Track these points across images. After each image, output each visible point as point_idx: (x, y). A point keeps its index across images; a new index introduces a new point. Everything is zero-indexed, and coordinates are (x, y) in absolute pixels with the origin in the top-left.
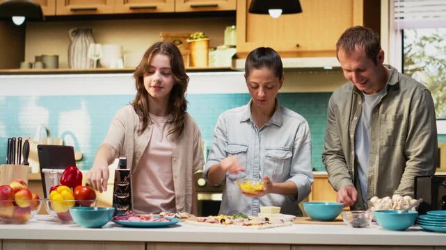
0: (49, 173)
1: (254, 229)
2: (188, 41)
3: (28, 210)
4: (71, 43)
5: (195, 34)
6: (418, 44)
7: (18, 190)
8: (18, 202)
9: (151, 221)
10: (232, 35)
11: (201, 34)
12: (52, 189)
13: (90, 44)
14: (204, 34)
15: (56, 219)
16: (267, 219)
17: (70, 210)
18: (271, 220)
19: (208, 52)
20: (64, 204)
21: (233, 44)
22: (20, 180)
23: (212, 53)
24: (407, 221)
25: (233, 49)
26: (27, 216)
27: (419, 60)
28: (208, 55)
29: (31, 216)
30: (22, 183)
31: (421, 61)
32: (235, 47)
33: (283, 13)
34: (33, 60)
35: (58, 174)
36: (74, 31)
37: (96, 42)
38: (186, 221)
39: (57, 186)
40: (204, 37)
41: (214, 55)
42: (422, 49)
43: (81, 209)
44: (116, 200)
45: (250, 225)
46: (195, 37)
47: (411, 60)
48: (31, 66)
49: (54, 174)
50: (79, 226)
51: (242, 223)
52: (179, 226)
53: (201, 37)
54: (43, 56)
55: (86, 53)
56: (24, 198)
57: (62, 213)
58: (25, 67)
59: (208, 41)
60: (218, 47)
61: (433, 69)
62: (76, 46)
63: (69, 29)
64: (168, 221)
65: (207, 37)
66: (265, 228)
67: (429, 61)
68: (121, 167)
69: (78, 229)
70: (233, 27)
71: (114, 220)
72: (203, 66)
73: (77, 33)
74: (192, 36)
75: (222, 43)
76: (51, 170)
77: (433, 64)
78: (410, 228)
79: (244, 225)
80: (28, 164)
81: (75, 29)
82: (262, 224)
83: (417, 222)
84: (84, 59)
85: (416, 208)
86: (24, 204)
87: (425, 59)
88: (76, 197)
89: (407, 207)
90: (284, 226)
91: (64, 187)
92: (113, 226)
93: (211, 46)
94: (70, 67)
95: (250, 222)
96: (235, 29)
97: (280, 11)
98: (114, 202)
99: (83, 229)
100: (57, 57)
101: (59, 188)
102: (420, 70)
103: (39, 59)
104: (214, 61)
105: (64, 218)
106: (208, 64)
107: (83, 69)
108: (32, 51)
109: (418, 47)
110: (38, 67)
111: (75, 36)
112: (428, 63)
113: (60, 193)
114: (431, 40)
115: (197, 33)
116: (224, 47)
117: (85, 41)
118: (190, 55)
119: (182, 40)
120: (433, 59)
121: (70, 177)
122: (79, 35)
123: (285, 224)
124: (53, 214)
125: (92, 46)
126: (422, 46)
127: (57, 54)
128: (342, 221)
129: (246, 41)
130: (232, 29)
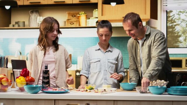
0: (16, 71)
1: (99, 94)
2: (78, 15)
3: (7, 86)
4: (30, 16)
5: (81, 13)
6: (178, 14)
7: (3, 78)
8: (3, 83)
9: (57, 91)
10: (96, 13)
11: (83, 12)
12: (17, 78)
13: (38, 16)
14: (84, 13)
15: (18, 90)
16: (105, 90)
17: (24, 86)
18: (106, 91)
19: (86, 20)
20: (22, 84)
21: (97, 17)
22: (4, 74)
23: (88, 20)
24: (162, 91)
25: (97, 19)
26: (7, 89)
27: (178, 21)
28: (86, 22)
29: (8, 89)
30: (5, 75)
31: (179, 21)
32: (97, 18)
33: (117, 4)
34: (14, 23)
35: (20, 71)
36: (31, 12)
37: (40, 16)
38: (72, 91)
39: (19, 77)
40: (85, 14)
41: (89, 21)
42: (179, 16)
43: (29, 86)
44: (43, 82)
45: (97, 92)
46: (81, 14)
47: (174, 21)
48: (13, 26)
49: (18, 72)
50: (28, 93)
51: (94, 92)
52: (69, 93)
53: (83, 14)
54: (18, 22)
55: (36, 20)
56: (5, 81)
57: (21, 88)
58: (11, 26)
59: (86, 15)
60: (91, 18)
61: (184, 24)
62: (32, 17)
63: (29, 11)
64: (64, 91)
65: (86, 14)
66: (104, 94)
67: (182, 21)
68: (45, 69)
69: (27, 94)
70: (97, 10)
71: (42, 90)
72: (84, 26)
73: (32, 12)
74: (80, 13)
75: (92, 16)
76: (17, 70)
77: (184, 22)
78: (163, 93)
79: (95, 92)
80: (7, 68)
81: (32, 10)
82: (103, 92)
83: (166, 91)
84: (35, 23)
85: (166, 85)
86: (5, 84)
87: (181, 20)
88: (26, 81)
89: (162, 85)
90: (112, 93)
91: (22, 77)
92: (42, 93)
93: (88, 18)
94: (29, 26)
95: (98, 91)
96: (98, 10)
97: (115, 3)
98: (43, 83)
99: (29, 94)
100: (24, 22)
101: (19, 78)
102: (178, 25)
103: (17, 23)
104: (89, 24)
105: (22, 90)
106: (86, 25)
107: (35, 27)
108: (14, 20)
109: (178, 16)
110: (16, 26)
111: (32, 13)
112: (182, 22)
113: (20, 79)
114: (183, 12)
115: (82, 12)
116: (93, 18)
117: (36, 16)
118: (79, 21)
119: (76, 15)
120: (184, 20)
121: (24, 73)
122: (33, 13)
123: (112, 92)
124: (17, 88)
125: (39, 17)
126: (179, 15)
127: (24, 21)
128: (136, 90)
129: (102, 15)
130: (96, 11)
